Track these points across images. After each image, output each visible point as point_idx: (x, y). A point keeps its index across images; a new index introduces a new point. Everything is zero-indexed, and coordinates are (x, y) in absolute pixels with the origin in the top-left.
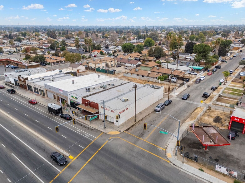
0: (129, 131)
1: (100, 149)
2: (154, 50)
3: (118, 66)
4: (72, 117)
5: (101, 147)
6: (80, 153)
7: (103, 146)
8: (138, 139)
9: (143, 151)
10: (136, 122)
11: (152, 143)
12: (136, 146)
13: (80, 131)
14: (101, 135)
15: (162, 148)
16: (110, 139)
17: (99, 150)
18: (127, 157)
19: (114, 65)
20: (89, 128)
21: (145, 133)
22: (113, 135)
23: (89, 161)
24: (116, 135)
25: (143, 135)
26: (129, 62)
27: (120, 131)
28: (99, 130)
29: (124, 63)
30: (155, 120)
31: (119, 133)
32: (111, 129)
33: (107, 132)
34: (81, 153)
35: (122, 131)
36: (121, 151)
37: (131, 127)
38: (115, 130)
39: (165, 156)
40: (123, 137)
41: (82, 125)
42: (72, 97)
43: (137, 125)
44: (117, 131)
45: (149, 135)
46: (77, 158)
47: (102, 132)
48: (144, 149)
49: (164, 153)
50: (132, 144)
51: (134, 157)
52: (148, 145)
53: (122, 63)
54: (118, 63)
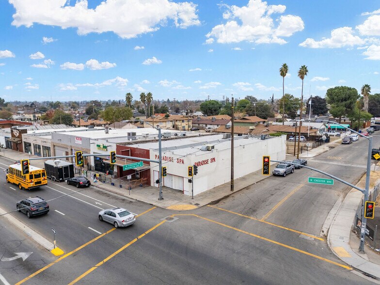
0: (218, 204)
1: (143, 235)
2: (255, 105)
3: (194, 128)
4: (92, 183)
5: (147, 233)
6: (87, 244)
7: (151, 230)
8: (243, 219)
9: (262, 241)
10: (235, 191)
11: (282, 226)
12: (240, 231)
13: (101, 203)
14: (150, 210)
15: (313, 237)
16: (172, 216)
17: (140, 237)
18: (218, 252)
19: (186, 127)
20: (124, 200)
21: (258, 208)
22: (180, 211)
23: (105, 260)
24: (188, 210)
25: (254, 211)
26: (213, 123)
27: (197, 204)
28: (146, 204)
29: (204, 125)
30: (278, 188)
31: (196, 207)
32: (176, 201)
33: (165, 205)
34: (90, 242)
35: (202, 204)
36: (201, 240)
37: (223, 199)
38: (185, 202)
39: (330, 253)
40: (204, 215)
41: (108, 196)
42: (99, 146)
43: (237, 196)
44: (191, 204)
45: (271, 212)
46: (74, 255)
47: (155, 206)
48: (263, 238)
49: (324, 245)
50: (231, 227)
51: (238, 253)
52: (273, 229)
53: (201, 125)
54: (194, 125)
